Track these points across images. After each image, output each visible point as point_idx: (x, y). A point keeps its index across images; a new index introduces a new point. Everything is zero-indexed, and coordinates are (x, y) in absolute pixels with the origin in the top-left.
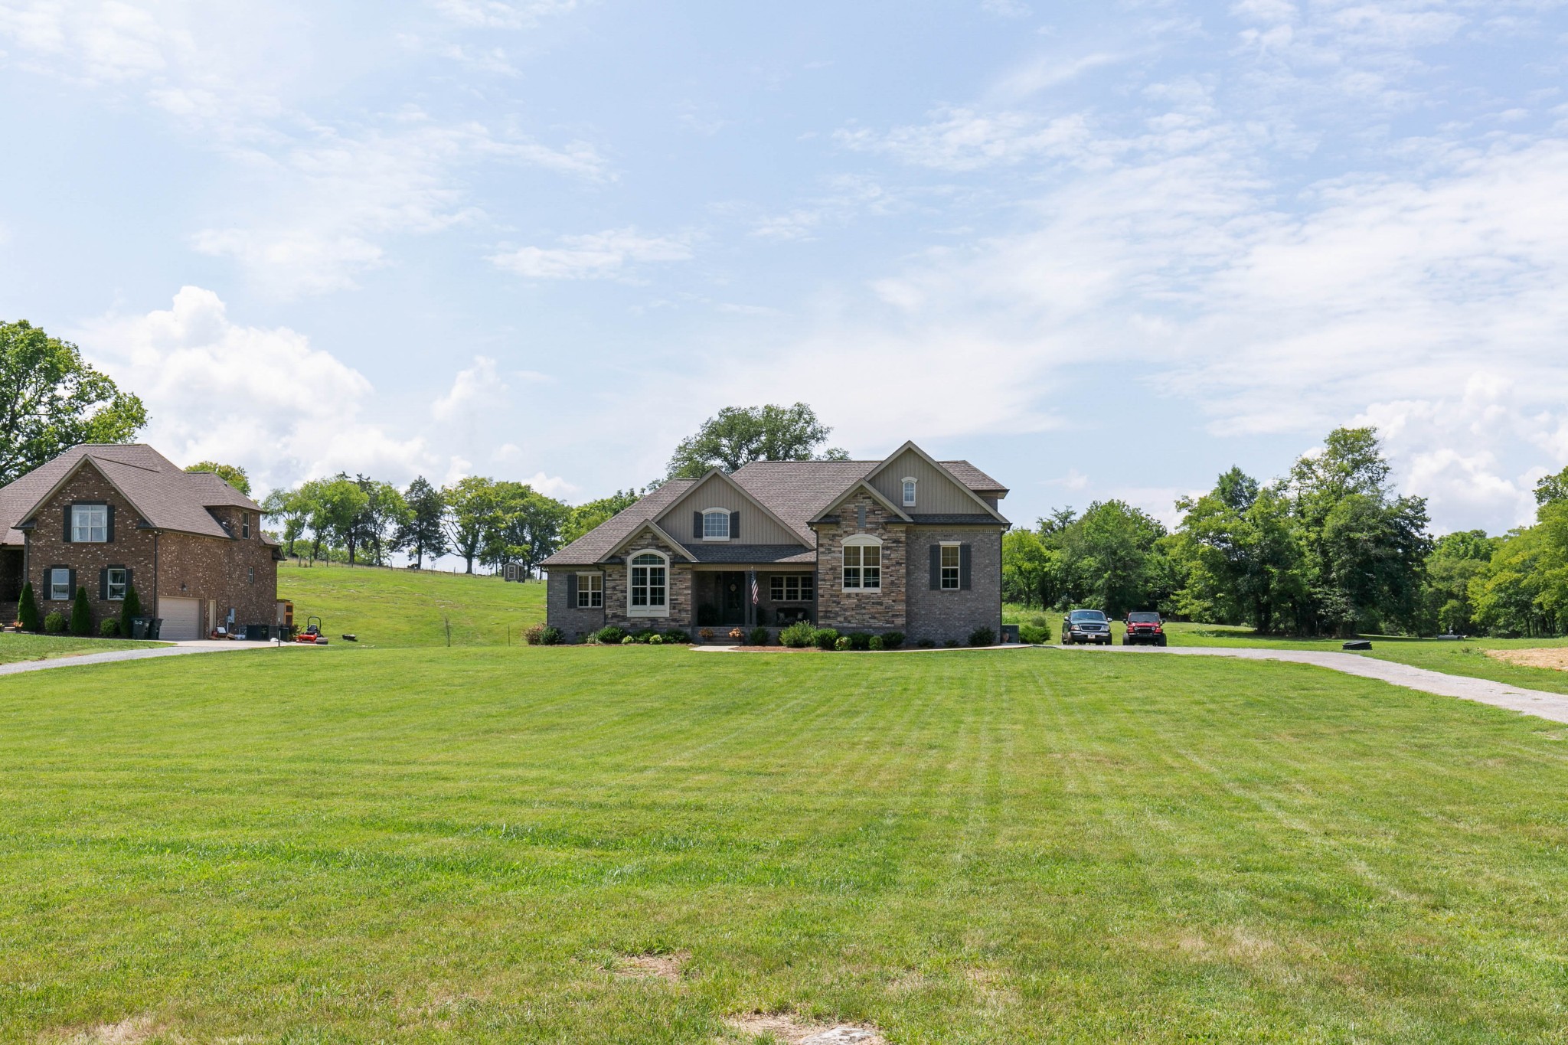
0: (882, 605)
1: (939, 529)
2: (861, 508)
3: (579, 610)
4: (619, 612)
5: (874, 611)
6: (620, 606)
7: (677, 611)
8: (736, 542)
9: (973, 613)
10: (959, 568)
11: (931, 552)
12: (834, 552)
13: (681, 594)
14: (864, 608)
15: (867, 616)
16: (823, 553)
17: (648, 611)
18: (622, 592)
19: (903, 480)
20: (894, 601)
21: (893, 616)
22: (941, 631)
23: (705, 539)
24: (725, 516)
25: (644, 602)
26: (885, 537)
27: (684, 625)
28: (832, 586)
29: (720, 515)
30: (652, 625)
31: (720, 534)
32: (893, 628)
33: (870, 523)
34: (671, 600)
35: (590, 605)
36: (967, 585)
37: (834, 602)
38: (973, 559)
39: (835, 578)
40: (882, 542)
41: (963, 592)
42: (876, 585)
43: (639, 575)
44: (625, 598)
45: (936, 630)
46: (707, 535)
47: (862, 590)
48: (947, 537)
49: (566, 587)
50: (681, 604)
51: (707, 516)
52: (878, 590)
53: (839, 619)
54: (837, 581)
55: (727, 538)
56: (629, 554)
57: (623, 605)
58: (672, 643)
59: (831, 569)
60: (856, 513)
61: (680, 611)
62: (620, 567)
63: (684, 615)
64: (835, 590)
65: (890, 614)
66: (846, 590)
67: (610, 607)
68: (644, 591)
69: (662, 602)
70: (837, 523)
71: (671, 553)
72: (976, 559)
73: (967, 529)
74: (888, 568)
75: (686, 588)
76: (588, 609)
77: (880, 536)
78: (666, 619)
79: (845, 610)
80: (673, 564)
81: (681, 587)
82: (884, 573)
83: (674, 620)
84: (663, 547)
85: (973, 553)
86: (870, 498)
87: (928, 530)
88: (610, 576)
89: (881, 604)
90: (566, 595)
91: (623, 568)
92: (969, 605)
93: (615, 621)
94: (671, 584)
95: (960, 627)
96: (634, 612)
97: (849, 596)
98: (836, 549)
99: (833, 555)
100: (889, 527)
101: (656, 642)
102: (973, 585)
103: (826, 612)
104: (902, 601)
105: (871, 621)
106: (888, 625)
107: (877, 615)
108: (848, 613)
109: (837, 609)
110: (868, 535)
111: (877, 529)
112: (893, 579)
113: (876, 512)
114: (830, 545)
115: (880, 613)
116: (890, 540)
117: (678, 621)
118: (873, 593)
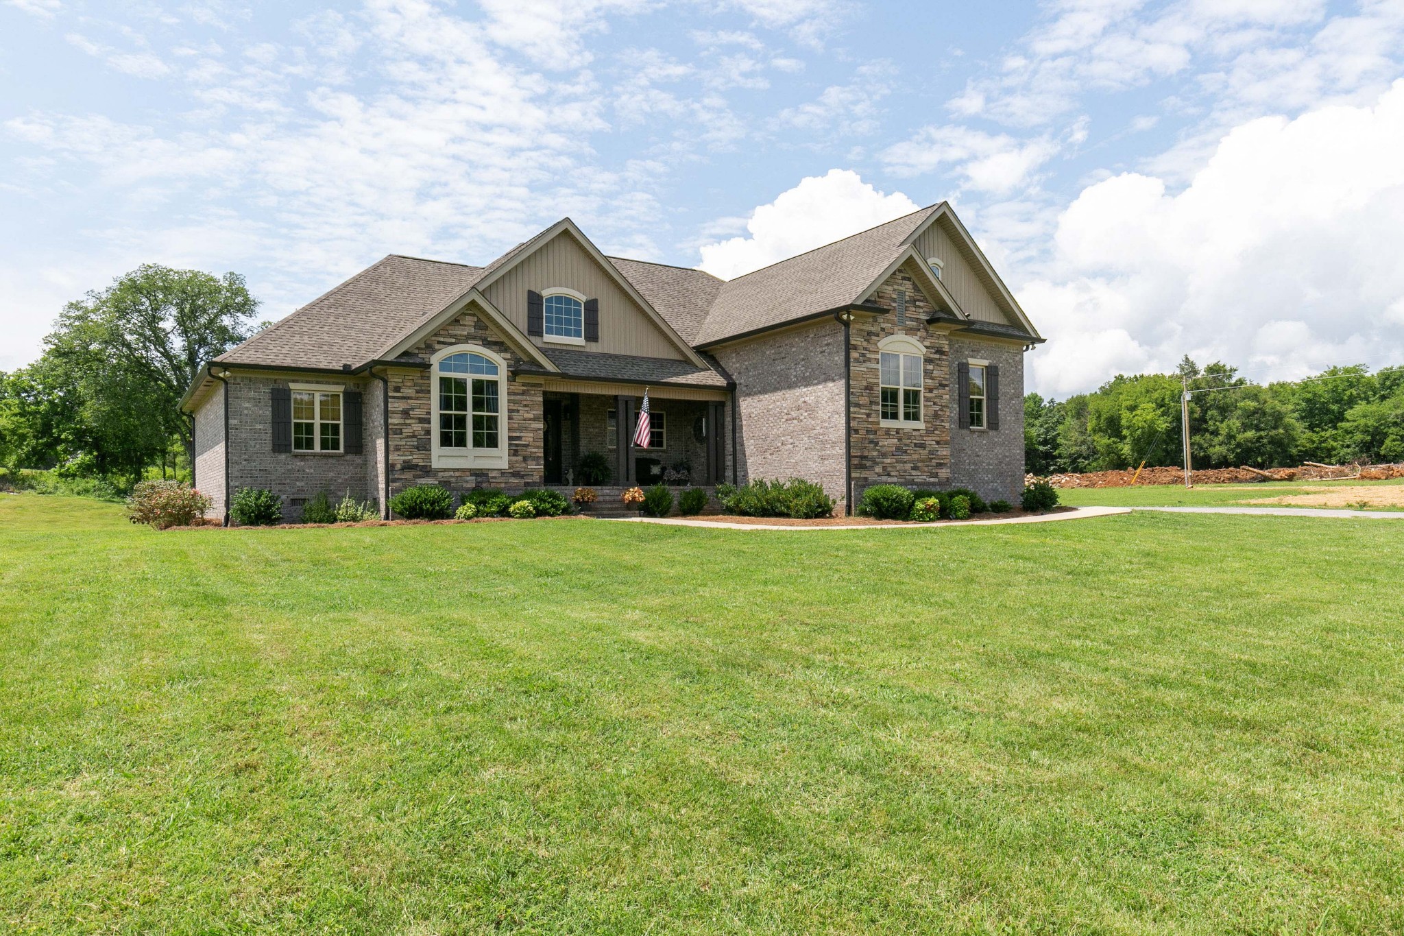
0: (925, 448)
1: (967, 340)
2: (902, 294)
3: (296, 456)
4: (417, 459)
5: (915, 457)
6: (418, 448)
7: (520, 458)
8: (593, 348)
9: (1000, 462)
10: (984, 398)
11: (959, 372)
12: (869, 360)
13: (526, 429)
14: (906, 452)
15: (908, 466)
16: (857, 360)
17: (468, 458)
18: (421, 420)
19: (929, 261)
20: (937, 443)
21: (938, 466)
23: (548, 338)
24: (577, 304)
25: (461, 442)
26: (928, 344)
27: (534, 484)
28: (868, 415)
29: (568, 300)
30: (478, 484)
31: (568, 333)
32: (933, 484)
33: (912, 319)
34: (510, 438)
35: (317, 448)
36: (994, 425)
37: (871, 442)
38: (1000, 387)
39: (871, 403)
40: (924, 350)
41: (989, 433)
42: (916, 417)
43: (452, 392)
44: (428, 432)
46: (550, 331)
47: (901, 423)
48: (975, 352)
49: (268, 412)
50: (525, 446)
51: (549, 300)
52: (920, 425)
53: (877, 470)
54: (874, 407)
55: (580, 341)
56: (434, 351)
57: (424, 447)
58: (552, 515)
59: (867, 388)
60: (894, 300)
61: (525, 459)
62: (415, 374)
63: (532, 466)
64: (873, 423)
65: (934, 462)
66: (886, 424)
67: (397, 449)
68: (461, 421)
69: (493, 442)
70: (875, 315)
71: (508, 356)
72: (1004, 388)
73: (993, 342)
74: (931, 391)
75: (535, 419)
76: (314, 455)
77: (922, 340)
78: (503, 473)
79: (884, 455)
80: (514, 374)
81: (526, 416)
82: (927, 399)
83: (516, 474)
84: (495, 343)
85: (999, 379)
86: (909, 279)
88: (397, 389)
89: (923, 446)
90: (269, 427)
91: (422, 377)
92: (996, 451)
93: (408, 475)
94: (510, 411)
95: (988, 483)
96: (443, 458)
97: (888, 432)
98: (873, 356)
99: (868, 364)
100: (931, 328)
101: (526, 515)
102: (999, 423)
103: (862, 458)
104: (946, 443)
105: (914, 473)
106: (932, 480)
107: (920, 464)
108: (888, 461)
109: (875, 454)
110: (908, 338)
111: (919, 330)
112: (937, 408)
113: (917, 303)
114: (865, 349)
115: (923, 461)
116: (932, 348)
117: (522, 477)
118: (914, 430)
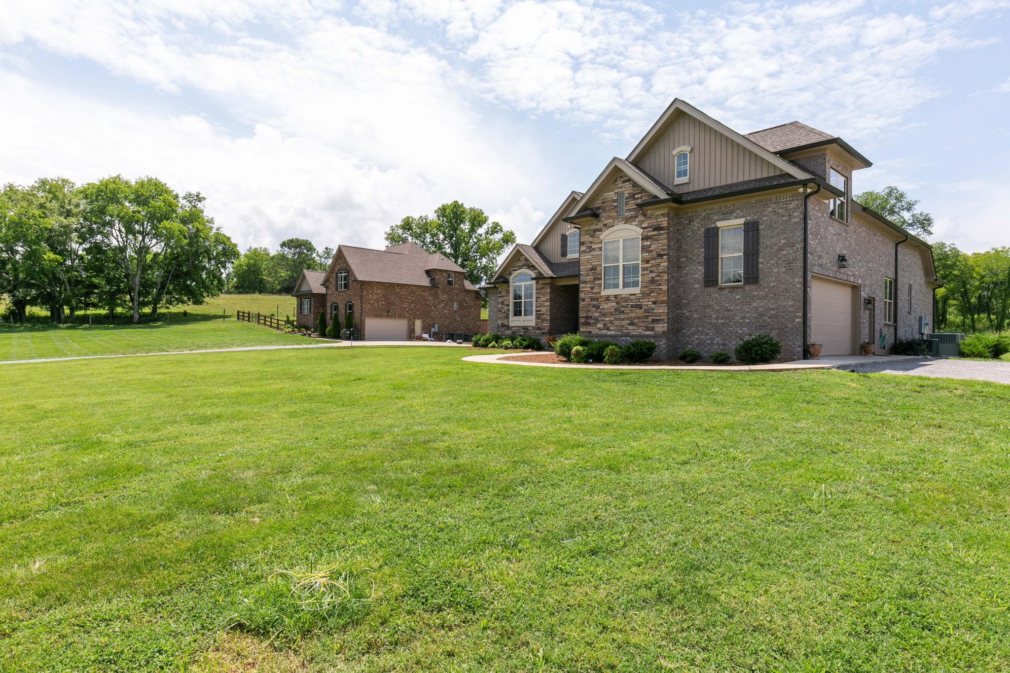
0: (641, 308)
1: (716, 206)
2: (619, 194)
4: (506, 322)
5: (633, 315)
7: (540, 321)
9: (761, 315)
10: (742, 254)
11: (706, 237)
12: (594, 249)
13: (543, 306)
14: (623, 312)
15: (626, 322)
16: (584, 252)
17: (522, 321)
18: (507, 305)
19: (674, 152)
20: (654, 303)
21: (654, 321)
22: (718, 340)
23: (569, 256)
25: (520, 315)
26: (645, 225)
27: (545, 333)
28: (592, 288)
30: (524, 333)
32: (651, 336)
33: (629, 211)
34: (537, 311)
36: (753, 278)
37: (594, 306)
38: (761, 241)
39: (594, 279)
40: (641, 231)
41: (747, 288)
42: (635, 284)
43: (518, 292)
44: (509, 311)
45: (712, 339)
46: (570, 253)
47: (621, 291)
48: (726, 216)
50: (542, 314)
51: (570, 237)
52: (637, 290)
53: (599, 326)
54: (597, 282)
56: (511, 275)
57: (507, 317)
59: (592, 269)
60: (615, 201)
61: (542, 321)
62: (506, 285)
63: (544, 324)
64: (595, 293)
65: (650, 319)
66: (605, 293)
67: (500, 318)
68: (520, 305)
69: (530, 313)
70: (596, 216)
71: (536, 271)
73: (753, 199)
74: (647, 262)
75: (546, 301)
77: (639, 225)
78: (533, 328)
80: (536, 280)
81: (543, 300)
82: (644, 269)
83: (539, 329)
84: (532, 266)
85: (762, 233)
86: (629, 180)
87: (702, 210)
88: (500, 293)
89: (639, 307)
91: (508, 287)
92: (755, 305)
93: (503, 329)
94: (537, 298)
96: (513, 322)
97: (608, 298)
98: (597, 246)
99: (593, 253)
100: (649, 212)
102: (761, 277)
103: (587, 318)
104: (662, 302)
105: (630, 327)
106: (648, 333)
107: (636, 321)
108: (607, 319)
109: (597, 314)
110: (628, 226)
111: (637, 216)
112: (653, 275)
113: (636, 196)
114: (591, 243)
115: (639, 318)
116: (650, 227)
117: (541, 330)
118: (631, 295)
